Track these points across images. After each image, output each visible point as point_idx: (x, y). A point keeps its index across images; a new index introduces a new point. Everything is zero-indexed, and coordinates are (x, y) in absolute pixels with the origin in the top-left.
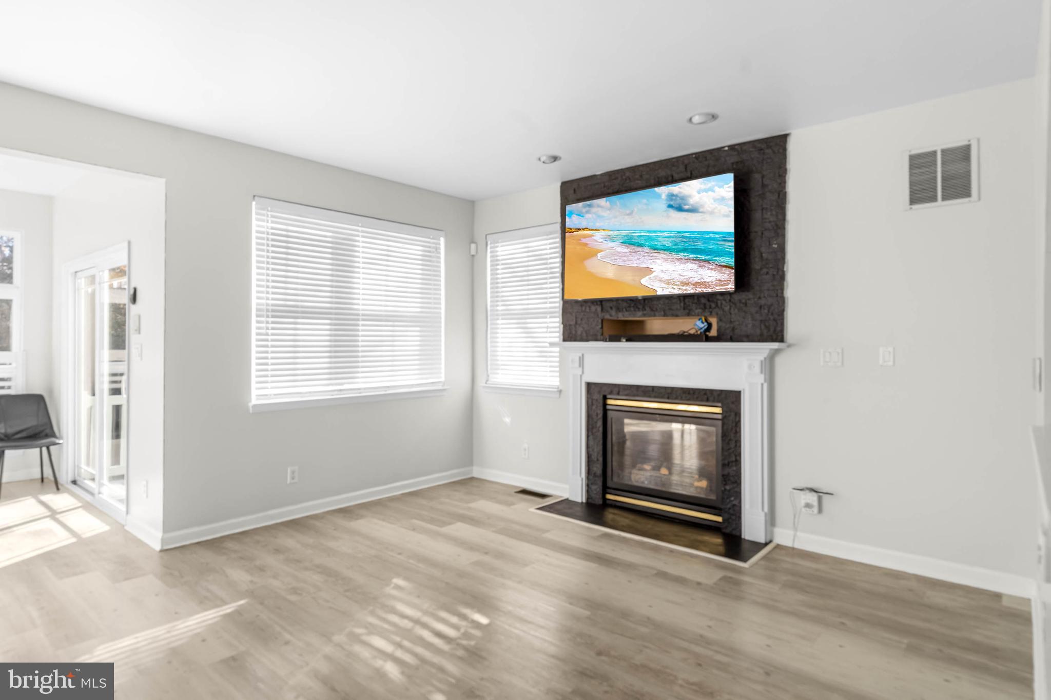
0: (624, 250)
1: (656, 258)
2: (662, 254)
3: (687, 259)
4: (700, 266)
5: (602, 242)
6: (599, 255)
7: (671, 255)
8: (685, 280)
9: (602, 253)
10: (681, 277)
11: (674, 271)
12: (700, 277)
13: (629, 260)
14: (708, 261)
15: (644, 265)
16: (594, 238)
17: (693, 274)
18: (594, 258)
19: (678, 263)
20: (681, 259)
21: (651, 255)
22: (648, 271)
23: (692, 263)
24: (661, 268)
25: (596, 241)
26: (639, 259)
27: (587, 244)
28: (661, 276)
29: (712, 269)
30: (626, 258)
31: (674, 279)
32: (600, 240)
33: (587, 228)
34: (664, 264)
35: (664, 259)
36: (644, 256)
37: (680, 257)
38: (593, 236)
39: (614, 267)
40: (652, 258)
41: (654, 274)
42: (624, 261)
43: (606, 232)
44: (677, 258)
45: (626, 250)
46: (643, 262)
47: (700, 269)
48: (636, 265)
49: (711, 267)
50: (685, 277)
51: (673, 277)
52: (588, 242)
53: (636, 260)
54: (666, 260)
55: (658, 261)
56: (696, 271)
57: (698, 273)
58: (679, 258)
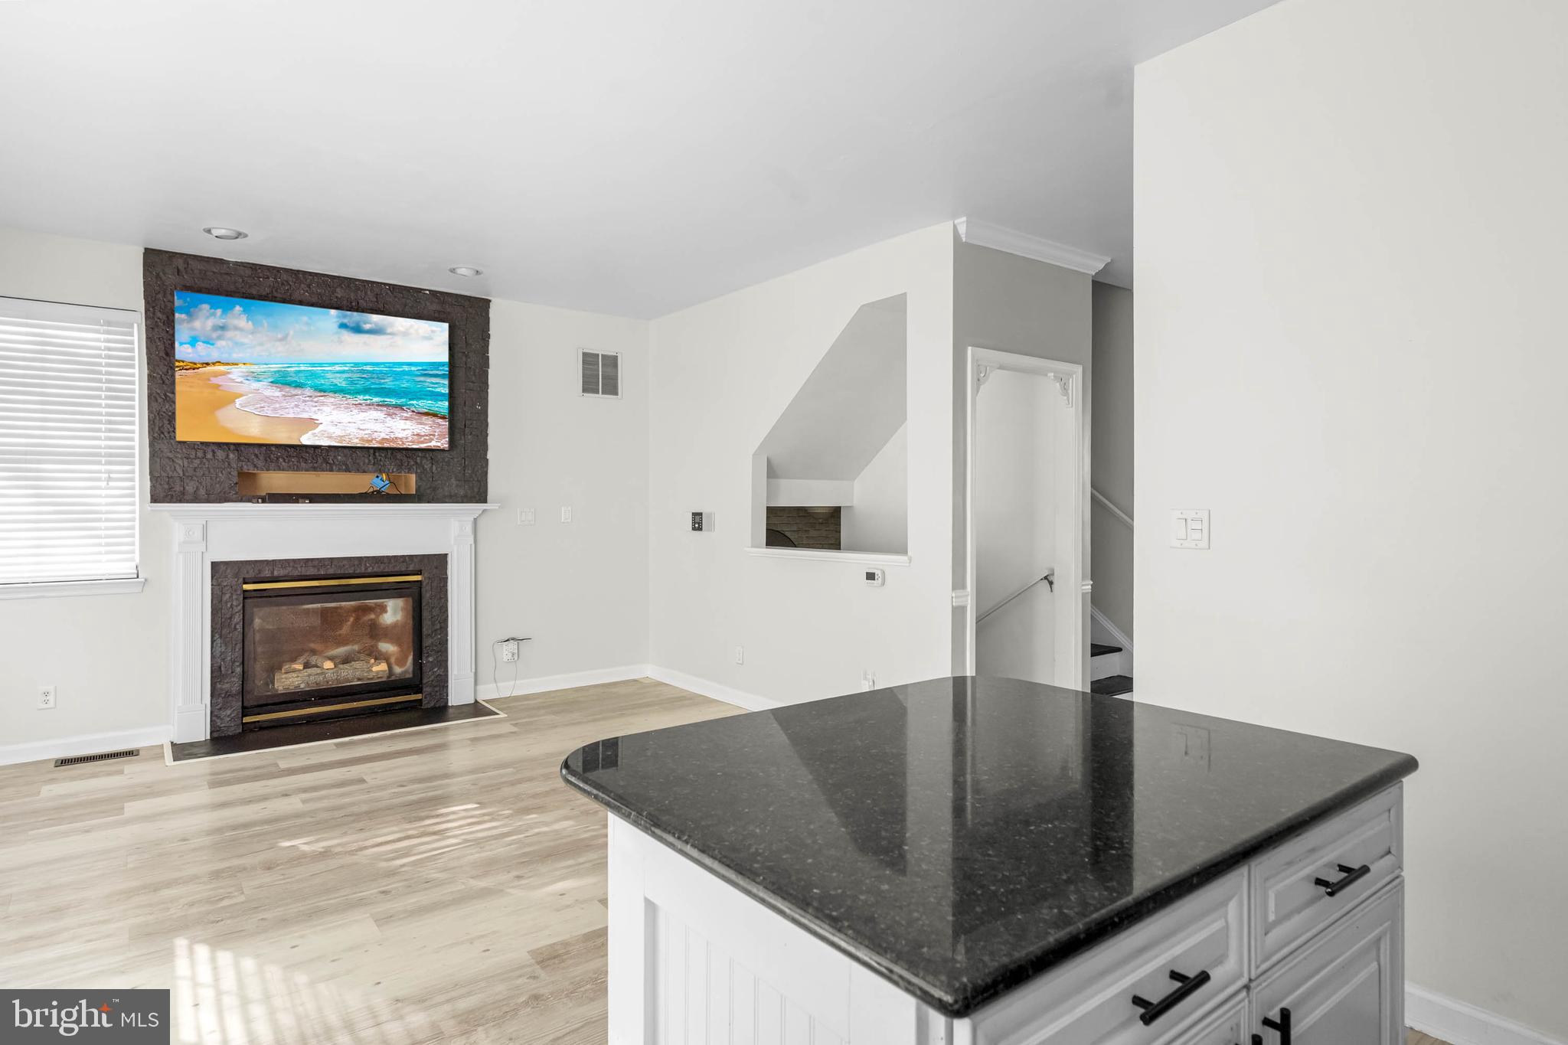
0: (275, 393)
1: (323, 404)
2: (332, 397)
3: (369, 405)
4: (389, 415)
5: (241, 382)
6: (238, 402)
7: (345, 399)
8: (367, 436)
9: (241, 399)
10: (362, 431)
11: (349, 422)
12: (388, 430)
13: (282, 408)
14: (400, 407)
15: (305, 415)
16: (230, 376)
17: (378, 427)
18: (229, 407)
19: (355, 411)
20: (360, 404)
21: (316, 399)
22: (312, 423)
23: (377, 410)
24: (329, 418)
25: (233, 380)
26: (297, 406)
27: (220, 386)
28: (332, 431)
29: (406, 419)
30: (277, 405)
31: (350, 435)
32: (239, 380)
33: (219, 362)
34: (335, 412)
35: (335, 405)
36: (304, 401)
37: (359, 402)
38: (229, 373)
39: (258, 419)
40: (316, 404)
41: (321, 428)
42: (275, 409)
43: (248, 366)
44: (354, 402)
45: (278, 394)
46: (304, 411)
47: (389, 418)
48: (291, 416)
49: (405, 415)
50: (367, 432)
51: (348, 432)
52: (220, 384)
53: (293, 408)
54: (337, 407)
55: (325, 408)
56: (384, 422)
57: (387, 425)
58: (357, 403)
